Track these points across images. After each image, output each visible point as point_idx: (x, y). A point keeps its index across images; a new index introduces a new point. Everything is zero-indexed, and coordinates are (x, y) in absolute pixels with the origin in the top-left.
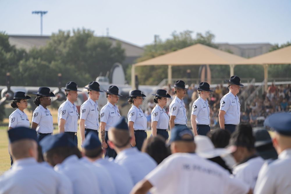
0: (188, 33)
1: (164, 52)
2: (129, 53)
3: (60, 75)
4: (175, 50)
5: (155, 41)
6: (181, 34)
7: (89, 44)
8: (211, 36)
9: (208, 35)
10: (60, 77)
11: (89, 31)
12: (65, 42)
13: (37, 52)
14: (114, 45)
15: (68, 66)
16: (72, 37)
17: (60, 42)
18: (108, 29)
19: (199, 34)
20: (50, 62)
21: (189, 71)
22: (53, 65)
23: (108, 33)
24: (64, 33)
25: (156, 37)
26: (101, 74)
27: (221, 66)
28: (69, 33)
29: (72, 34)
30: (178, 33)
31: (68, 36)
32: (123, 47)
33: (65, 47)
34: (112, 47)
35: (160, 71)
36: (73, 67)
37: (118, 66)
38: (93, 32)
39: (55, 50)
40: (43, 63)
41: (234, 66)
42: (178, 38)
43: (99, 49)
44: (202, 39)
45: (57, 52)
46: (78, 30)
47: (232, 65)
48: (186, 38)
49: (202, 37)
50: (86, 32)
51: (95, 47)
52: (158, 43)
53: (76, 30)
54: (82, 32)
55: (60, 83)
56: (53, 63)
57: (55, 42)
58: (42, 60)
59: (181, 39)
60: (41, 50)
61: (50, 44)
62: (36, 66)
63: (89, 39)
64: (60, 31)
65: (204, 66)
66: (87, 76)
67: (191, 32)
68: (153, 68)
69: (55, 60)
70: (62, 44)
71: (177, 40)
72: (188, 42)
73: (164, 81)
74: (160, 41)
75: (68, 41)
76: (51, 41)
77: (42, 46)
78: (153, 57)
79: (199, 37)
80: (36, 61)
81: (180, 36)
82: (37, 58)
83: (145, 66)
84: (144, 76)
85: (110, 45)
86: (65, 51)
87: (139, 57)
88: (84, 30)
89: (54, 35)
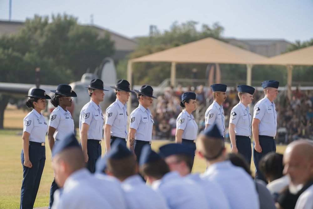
0: (192, 24)
1: (163, 46)
2: (119, 46)
3: (38, 69)
4: (177, 45)
5: (151, 32)
6: (184, 25)
7: (71, 33)
8: (219, 29)
9: (216, 27)
10: (38, 73)
11: (71, 17)
12: (42, 29)
13: (8, 41)
14: (102, 36)
15: (45, 59)
16: (51, 24)
17: (36, 29)
18: (92, 16)
19: (205, 26)
20: (24, 54)
21: (195, 70)
22: (27, 57)
23: (92, 21)
24: (40, 19)
25: (151, 27)
26: (88, 70)
27: (231, 65)
28: (47, 18)
29: (50, 21)
30: (179, 24)
31: (46, 23)
32: (112, 38)
33: (41, 35)
34: (99, 38)
35: (157, 69)
36: (51, 61)
37: (108, 61)
38: (77, 19)
39: (30, 39)
40: (16, 54)
41: (251, 66)
42: (180, 29)
43: (82, 40)
44: (209, 32)
45: (32, 42)
46: (59, 15)
47: (249, 65)
48: (189, 31)
49: (209, 29)
50: (68, 19)
51: (78, 38)
52: (154, 35)
53: (56, 16)
54: (63, 19)
55: (38, 80)
56: (27, 55)
57: (30, 30)
58: (13, 50)
59: (183, 31)
60: (12, 39)
61: (24, 31)
62: (6, 57)
63: (71, 27)
64: (36, 16)
65: (213, 65)
66: (69, 72)
67: (195, 23)
68: (149, 65)
69: (30, 52)
70: (39, 32)
71: (178, 32)
72: (192, 34)
73: (165, 82)
74: (158, 33)
75: (46, 28)
76: (25, 28)
77: (14, 34)
78: (150, 52)
79: (205, 29)
80: (6, 51)
81: (182, 27)
82: (8, 48)
83: (140, 63)
84: (138, 75)
85: (97, 36)
86: (42, 41)
87: (132, 51)
88: (66, 16)
89: (28, 20)
